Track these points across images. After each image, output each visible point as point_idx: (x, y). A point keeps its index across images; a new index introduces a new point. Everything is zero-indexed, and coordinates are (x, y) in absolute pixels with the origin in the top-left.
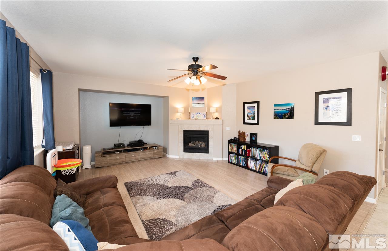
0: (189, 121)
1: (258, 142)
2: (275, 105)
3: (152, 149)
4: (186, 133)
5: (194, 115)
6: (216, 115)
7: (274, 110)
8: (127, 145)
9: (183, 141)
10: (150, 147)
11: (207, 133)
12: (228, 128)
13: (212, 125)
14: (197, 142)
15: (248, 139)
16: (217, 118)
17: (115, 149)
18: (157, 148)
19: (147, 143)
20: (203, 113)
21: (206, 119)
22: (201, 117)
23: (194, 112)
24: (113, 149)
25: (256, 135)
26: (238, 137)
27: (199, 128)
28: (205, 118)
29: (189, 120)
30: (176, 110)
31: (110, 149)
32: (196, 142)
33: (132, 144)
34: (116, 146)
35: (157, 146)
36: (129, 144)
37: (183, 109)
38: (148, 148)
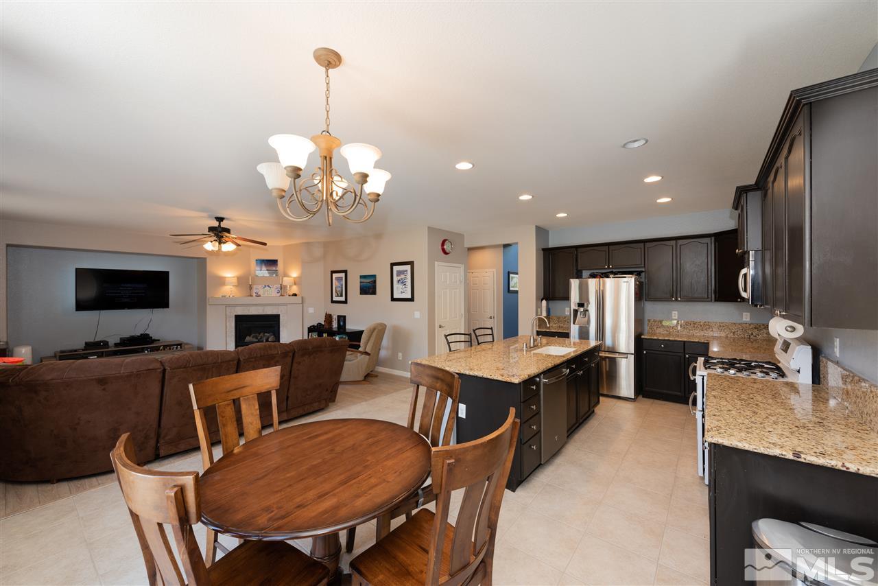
0: (249, 300)
1: (347, 327)
2: (361, 277)
3: (170, 349)
4: (239, 319)
5: (258, 289)
6: (295, 289)
7: (361, 282)
8: (115, 344)
9: (234, 334)
10: (165, 347)
11: (276, 318)
12: (311, 310)
13: (285, 305)
14: (262, 334)
15: (335, 325)
16: (295, 295)
17: (87, 350)
18: (181, 347)
19: (159, 340)
20: (275, 286)
21: (281, 295)
22: (273, 292)
23: (259, 284)
24: (83, 350)
25: (345, 317)
26: (323, 323)
27: (263, 310)
28: (279, 294)
29: (250, 298)
30: (221, 281)
31: (75, 351)
32: (259, 334)
33: (124, 340)
34: (88, 345)
35: (180, 345)
36: (119, 342)
37: (236, 278)
38: (161, 348)
